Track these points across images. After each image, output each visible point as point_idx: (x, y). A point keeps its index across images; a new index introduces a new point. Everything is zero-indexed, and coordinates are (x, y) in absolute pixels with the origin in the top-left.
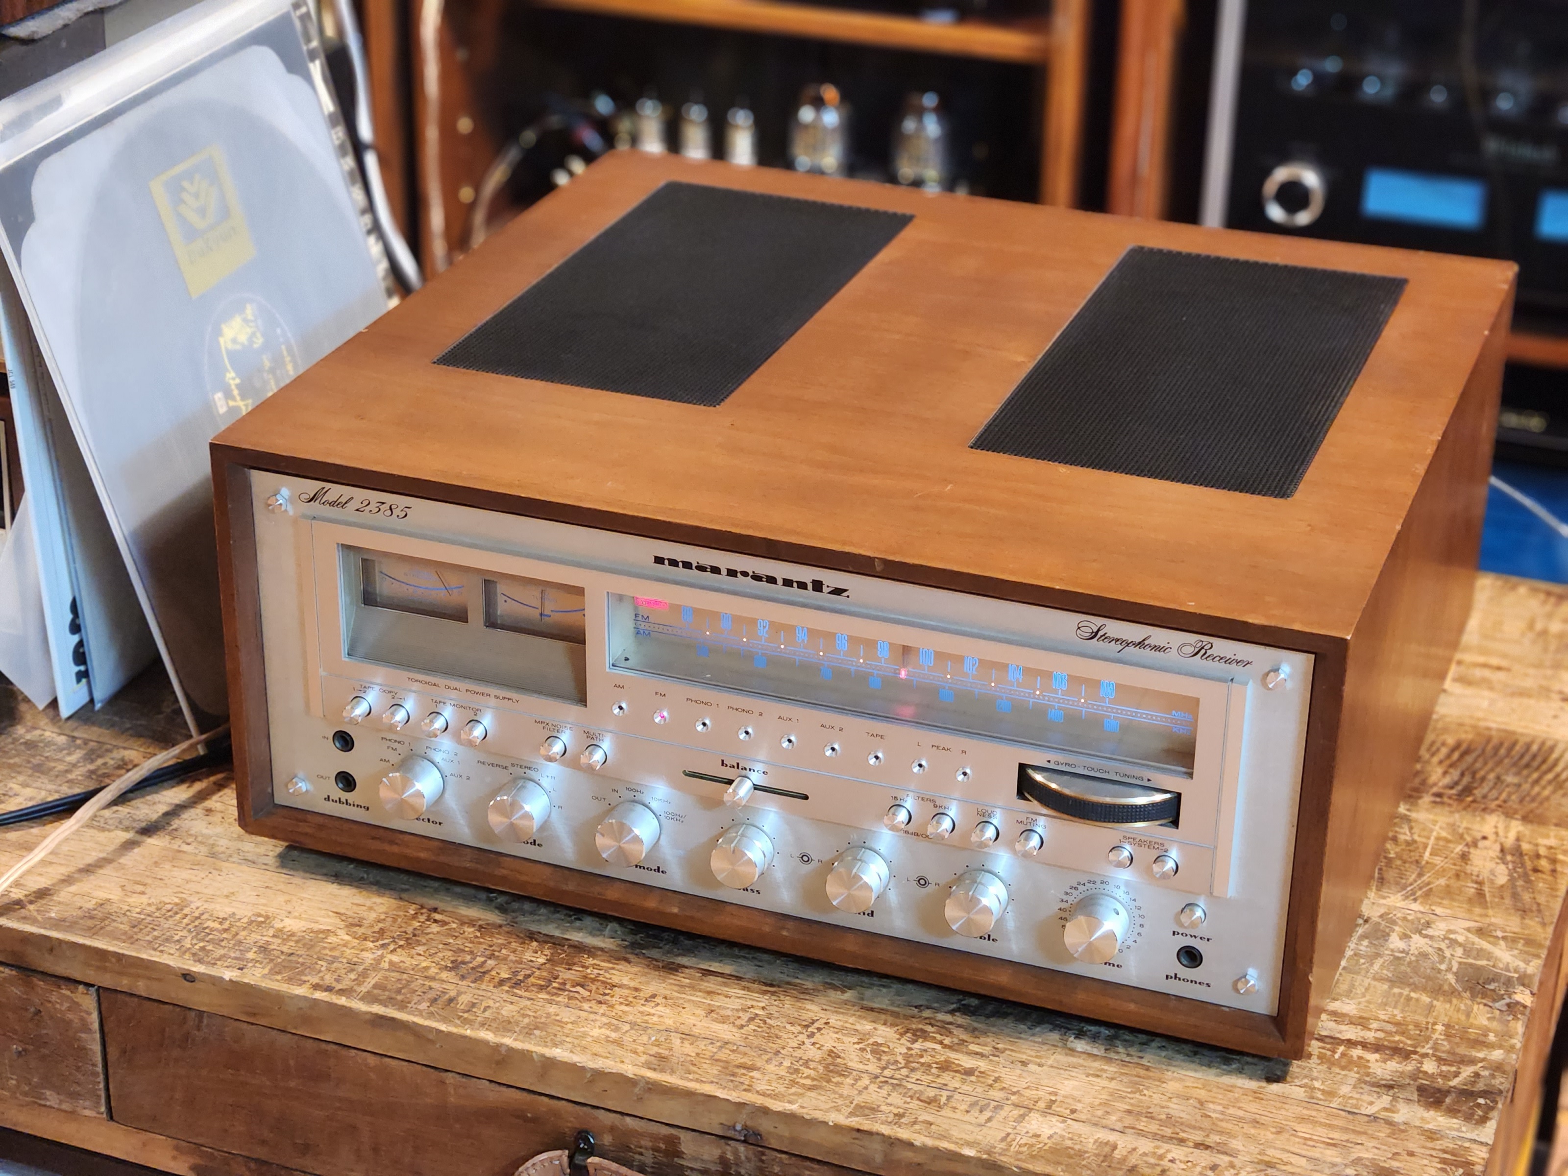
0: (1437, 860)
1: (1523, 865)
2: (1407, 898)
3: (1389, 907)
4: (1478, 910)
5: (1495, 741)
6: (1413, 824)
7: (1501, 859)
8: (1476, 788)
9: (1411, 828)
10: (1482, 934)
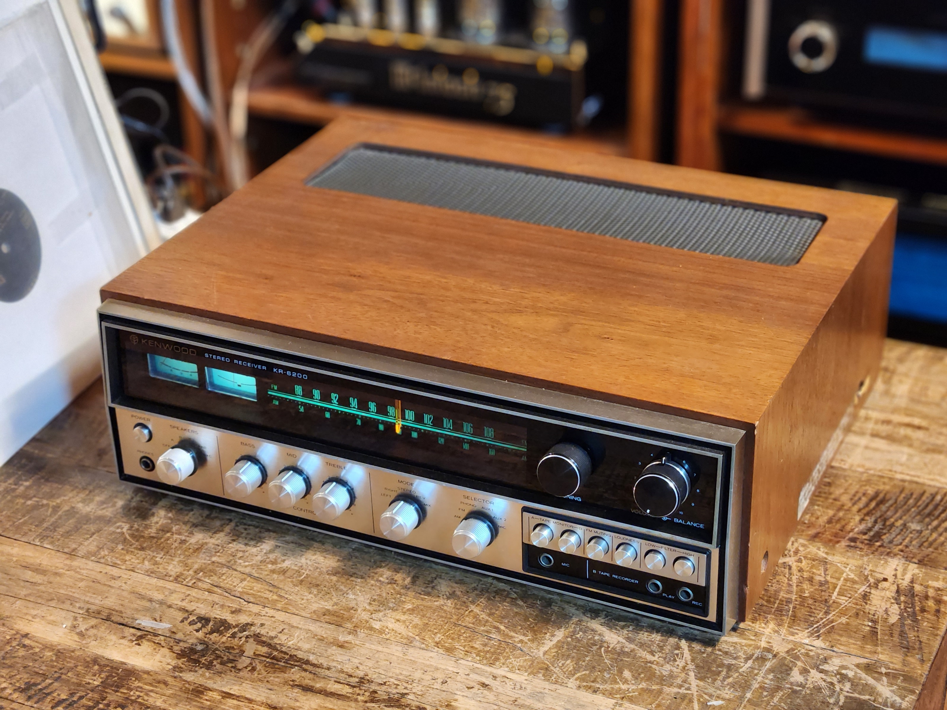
0: (843, 600)
1: (913, 606)
2: (811, 634)
3: (795, 643)
4: (869, 647)
5: (907, 492)
6: (828, 566)
7: (896, 599)
8: (885, 534)
9: (826, 570)
10: (869, 670)
